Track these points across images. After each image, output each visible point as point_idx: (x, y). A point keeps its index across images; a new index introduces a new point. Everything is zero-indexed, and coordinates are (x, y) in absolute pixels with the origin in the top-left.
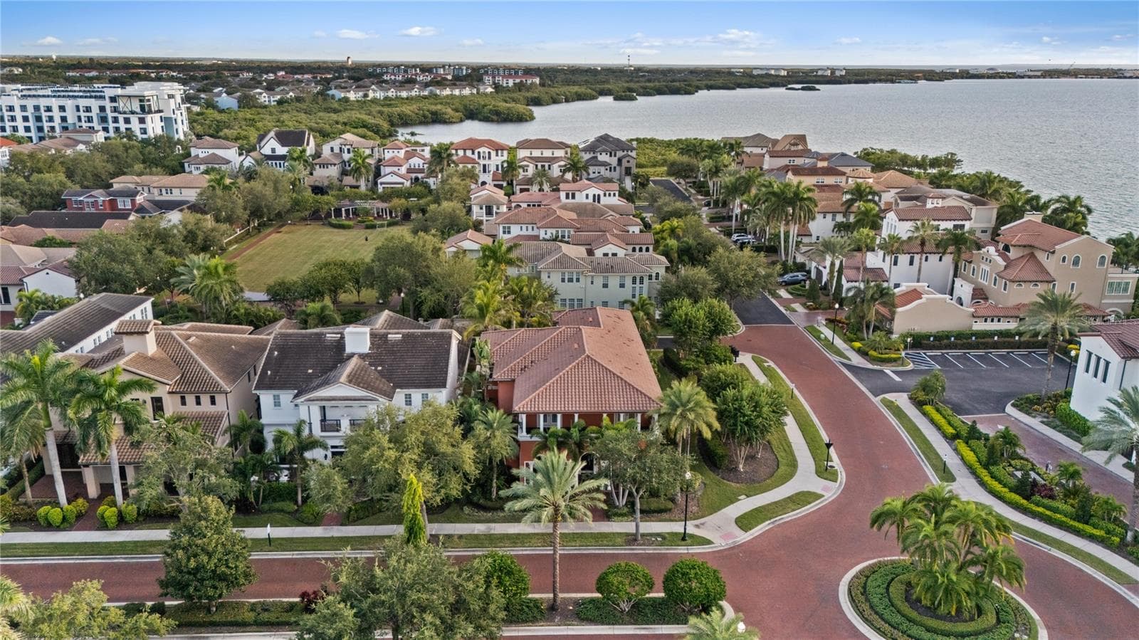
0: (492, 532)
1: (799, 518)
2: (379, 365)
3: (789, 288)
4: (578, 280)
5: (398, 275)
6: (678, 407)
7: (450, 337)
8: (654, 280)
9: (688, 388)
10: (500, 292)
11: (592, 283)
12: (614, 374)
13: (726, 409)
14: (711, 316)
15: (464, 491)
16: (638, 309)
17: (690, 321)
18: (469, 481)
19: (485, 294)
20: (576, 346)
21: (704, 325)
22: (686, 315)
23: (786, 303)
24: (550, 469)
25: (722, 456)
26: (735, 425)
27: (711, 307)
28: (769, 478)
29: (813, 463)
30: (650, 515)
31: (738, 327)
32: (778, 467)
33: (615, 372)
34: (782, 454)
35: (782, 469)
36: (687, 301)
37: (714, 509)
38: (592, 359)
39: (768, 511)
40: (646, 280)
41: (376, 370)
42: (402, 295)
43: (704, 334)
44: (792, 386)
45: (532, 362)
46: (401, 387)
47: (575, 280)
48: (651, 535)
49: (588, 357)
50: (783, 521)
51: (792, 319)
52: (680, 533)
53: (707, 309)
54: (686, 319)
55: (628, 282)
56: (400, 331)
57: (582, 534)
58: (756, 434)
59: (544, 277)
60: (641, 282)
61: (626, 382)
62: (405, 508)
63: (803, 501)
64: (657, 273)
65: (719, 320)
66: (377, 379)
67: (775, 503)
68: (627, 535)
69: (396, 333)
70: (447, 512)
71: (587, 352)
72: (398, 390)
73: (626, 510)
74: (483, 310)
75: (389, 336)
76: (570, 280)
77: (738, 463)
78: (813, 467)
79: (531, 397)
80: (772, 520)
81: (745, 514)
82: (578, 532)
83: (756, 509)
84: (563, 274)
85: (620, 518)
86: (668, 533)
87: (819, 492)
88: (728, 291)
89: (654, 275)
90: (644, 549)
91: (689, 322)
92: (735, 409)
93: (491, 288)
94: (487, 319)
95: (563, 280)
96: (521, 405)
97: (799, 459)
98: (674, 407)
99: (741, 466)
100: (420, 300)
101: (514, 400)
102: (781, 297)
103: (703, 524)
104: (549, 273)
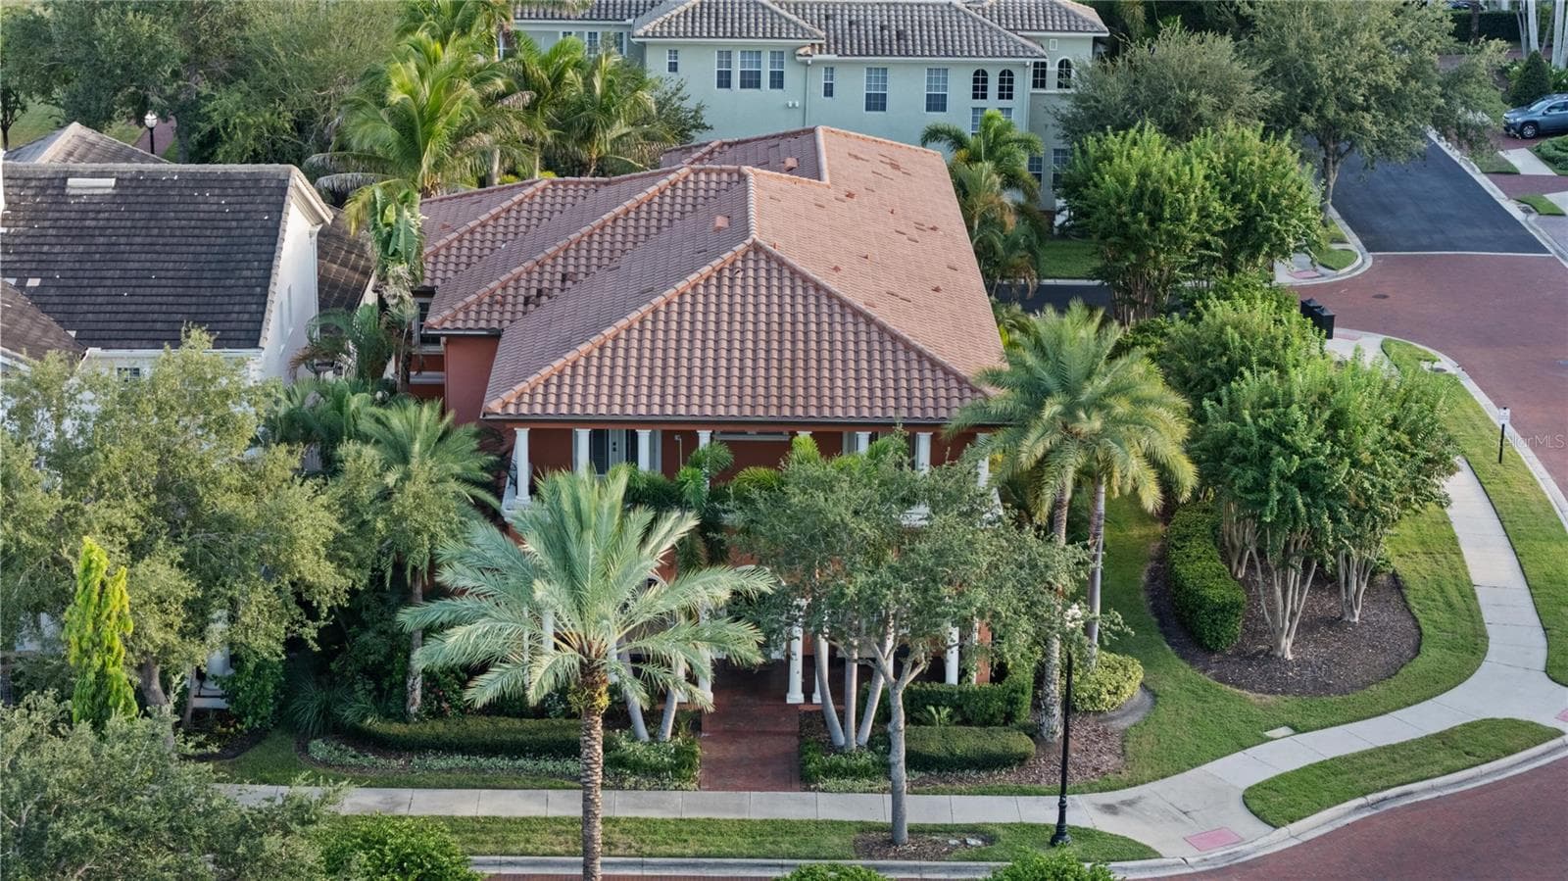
0: (402, 811)
1: (1463, 795)
2: (33, 275)
3: (1546, 144)
4: (777, 81)
5: (130, 42)
6: (1047, 393)
7: (282, 188)
8: (1052, 88)
9: (1088, 332)
10: (479, 78)
11: (829, 91)
12: (843, 304)
13: (1233, 434)
14: (1231, 181)
15: (294, 644)
16: (974, 158)
17: (1157, 198)
18: (312, 613)
19: (422, 74)
20: (721, 221)
21: (1204, 213)
22: (1144, 175)
23: (1529, 192)
24: (571, 525)
25: (1222, 609)
26: (1261, 486)
27: (1236, 154)
28: (1379, 681)
29: (1543, 642)
30: (951, 777)
31: (1348, 257)
32: (1417, 651)
33: (847, 296)
34: (1436, 615)
35: (1431, 655)
36: (1152, 136)
37: (1175, 761)
38: (769, 257)
39: (1361, 771)
40: (1023, 83)
41: (21, 286)
42: (151, 119)
43: (1206, 245)
44: (1499, 416)
45: (564, 279)
46: (105, 343)
47: (766, 79)
48: (948, 830)
49: (757, 248)
50: (1407, 801)
51: (1540, 235)
52: (1047, 827)
53: (1219, 160)
54: (1141, 190)
55: (960, 88)
56: (110, 166)
57: (710, 822)
58: (1336, 520)
59: (656, 65)
60: (1006, 92)
61: (882, 329)
62: (74, 651)
63: (1486, 746)
64: (1065, 65)
65: (1263, 197)
66: (22, 313)
67: (1391, 749)
68: (865, 828)
69: (94, 175)
70: (250, 755)
71: (755, 235)
72: (92, 351)
73: (868, 758)
74: (411, 129)
75: (71, 181)
76: (751, 81)
77: (1275, 634)
78: (1539, 655)
79: (545, 371)
80: (1371, 798)
81: (1283, 777)
82: (693, 816)
83: (1322, 765)
84: (726, 56)
85: (849, 782)
86: (1004, 826)
87: (1549, 721)
88: (1309, 120)
89: (1052, 69)
90: (920, 869)
91: (1149, 200)
92: (1266, 434)
93: (448, 56)
94: (427, 161)
95: (724, 80)
96: (509, 396)
97: (1491, 630)
98: (1035, 394)
99: (1286, 644)
100: (206, 128)
101: (492, 379)
102: (1516, 173)
103: (1130, 803)
104: (674, 53)
